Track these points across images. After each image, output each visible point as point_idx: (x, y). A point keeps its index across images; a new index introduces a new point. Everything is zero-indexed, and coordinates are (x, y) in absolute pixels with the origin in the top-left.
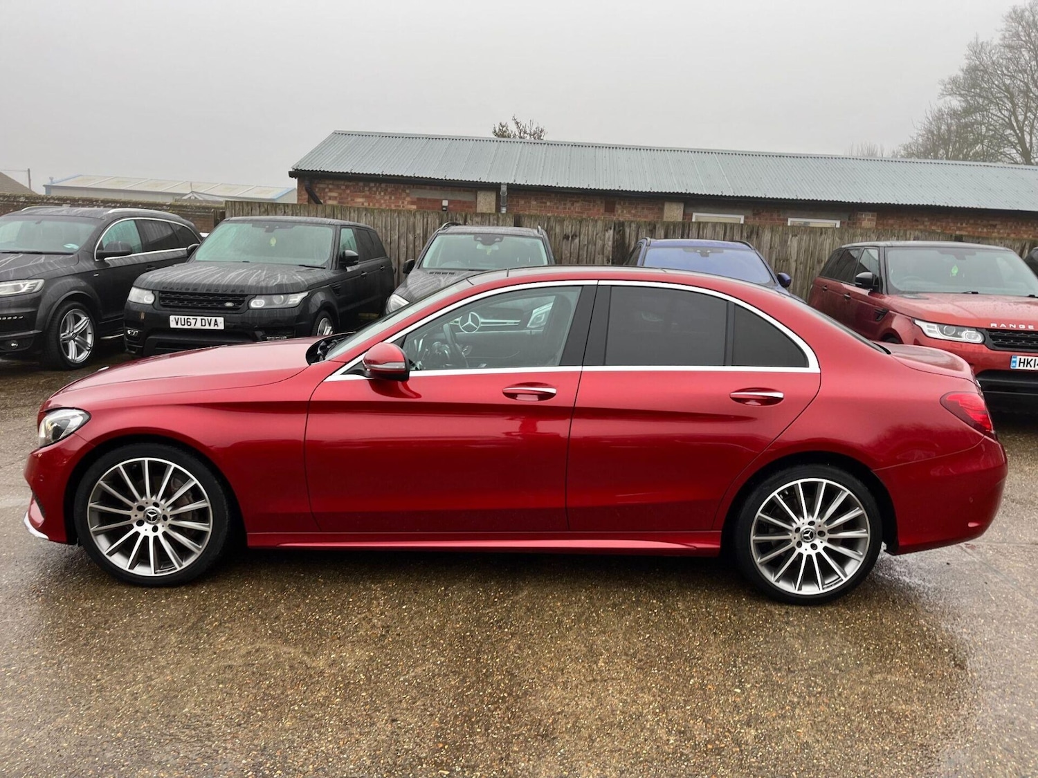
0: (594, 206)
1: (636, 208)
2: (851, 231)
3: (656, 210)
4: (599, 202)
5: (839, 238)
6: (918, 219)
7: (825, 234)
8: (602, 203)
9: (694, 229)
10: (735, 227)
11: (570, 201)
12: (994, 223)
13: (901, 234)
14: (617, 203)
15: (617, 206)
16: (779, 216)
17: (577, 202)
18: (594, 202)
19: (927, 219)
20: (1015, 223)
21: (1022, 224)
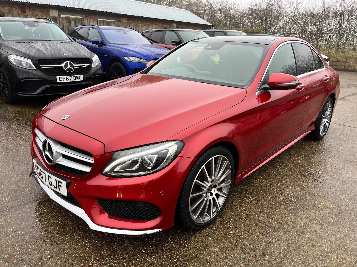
0: (15, 9)
1: (36, 11)
2: (138, 25)
3: (45, 13)
4: (17, 8)
5: (135, 27)
6: (138, 21)
7: (131, 25)
8: (19, 8)
9: (86, 22)
10: (101, 22)
11: (2, 6)
12: (157, 23)
13: (152, 26)
14: (26, 9)
15: (27, 10)
16: (95, 17)
17: (6, 7)
18: (15, 7)
19: (140, 21)
20: (162, 24)
21: (164, 24)
